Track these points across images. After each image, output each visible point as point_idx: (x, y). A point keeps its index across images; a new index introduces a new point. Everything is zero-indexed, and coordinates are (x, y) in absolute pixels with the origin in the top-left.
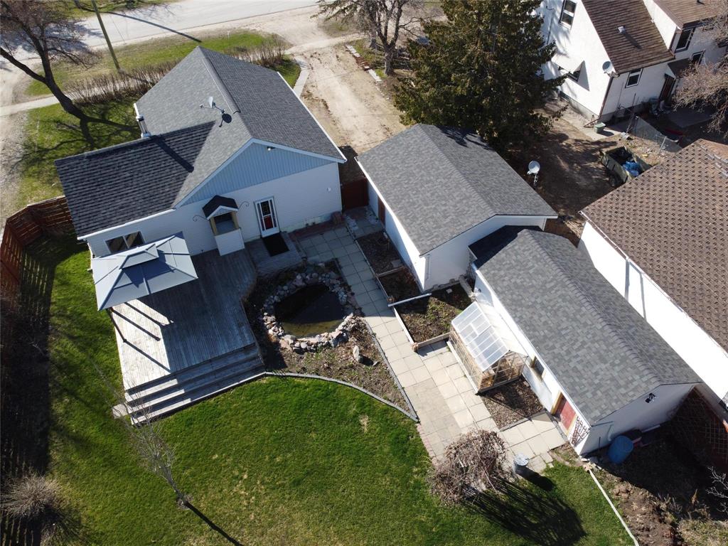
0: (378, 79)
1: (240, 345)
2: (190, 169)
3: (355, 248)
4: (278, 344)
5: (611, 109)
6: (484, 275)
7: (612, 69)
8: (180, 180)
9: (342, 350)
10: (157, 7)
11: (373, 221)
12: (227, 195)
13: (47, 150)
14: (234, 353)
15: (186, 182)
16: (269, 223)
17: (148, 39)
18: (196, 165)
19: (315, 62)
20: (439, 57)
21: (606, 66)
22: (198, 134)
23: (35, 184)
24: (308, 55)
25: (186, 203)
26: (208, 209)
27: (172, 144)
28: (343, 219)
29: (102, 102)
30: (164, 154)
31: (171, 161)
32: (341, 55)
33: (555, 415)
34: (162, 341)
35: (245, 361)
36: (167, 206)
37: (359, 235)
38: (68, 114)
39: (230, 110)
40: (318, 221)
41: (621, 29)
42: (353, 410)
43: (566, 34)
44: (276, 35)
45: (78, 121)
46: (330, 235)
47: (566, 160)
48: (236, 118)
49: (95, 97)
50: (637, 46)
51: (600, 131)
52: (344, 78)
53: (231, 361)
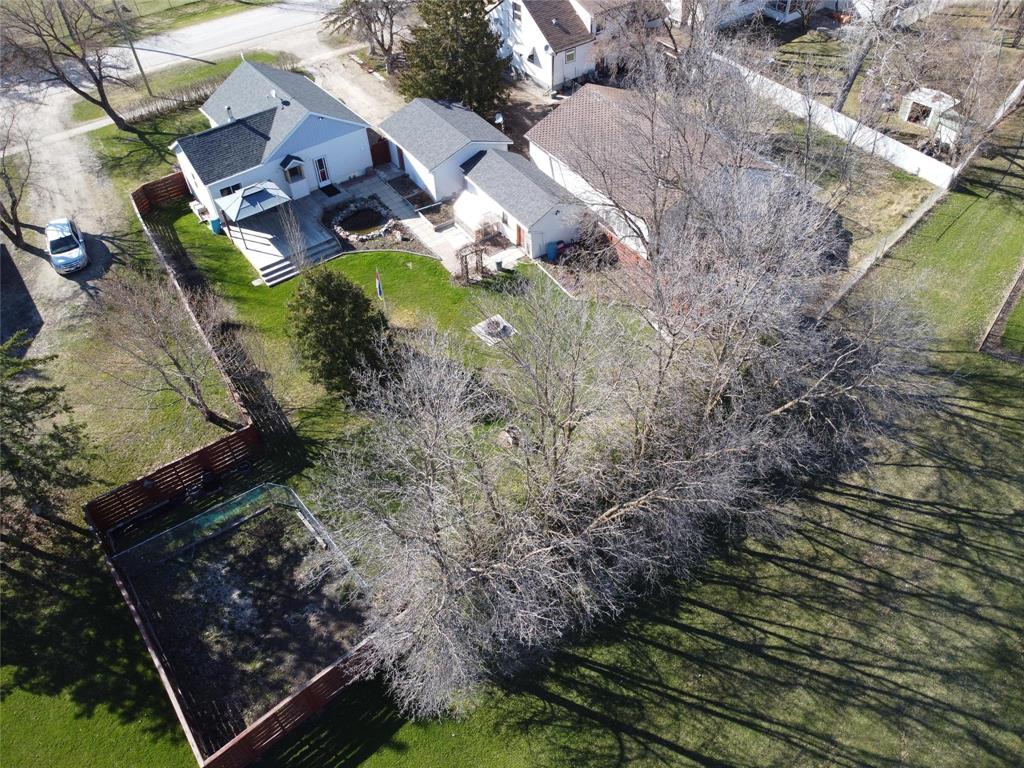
0: (382, 79)
1: (325, 240)
2: (268, 139)
3: (388, 187)
4: (347, 240)
5: (559, 81)
6: (471, 178)
7: (551, 50)
8: (262, 147)
9: (389, 237)
10: (159, 37)
11: (397, 171)
12: (295, 155)
13: (121, 159)
14: (321, 244)
15: (267, 147)
16: (324, 177)
17: (165, 65)
18: (271, 135)
19: (325, 71)
20: (425, 51)
21: (546, 48)
22: (268, 116)
23: (125, 181)
24: (318, 67)
25: (270, 161)
26: (284, 164)
27: (251, 123)
28: (375, 172)
29: (148, 120)
30: (248, 131)
31: (253, 135)
32: (346, 63)
33: (519, 245)
34: (272, 245)
35: (329, 248)
36: (258, 162)
37: (388, 179)
38: (123, 132)
39: (287, 98)
40: (357, 174)
41: (554, 21)
42: (402, 261)
43: (519, 28)
44: (284, 53)
45: (135, 135)
46: (367, 182)
47: (528, 119)
48: (293, 102)
49: (142, 116)
50: (568, 33)
51: (554, 97)
52: (353, 81)
53: (320, 249)
